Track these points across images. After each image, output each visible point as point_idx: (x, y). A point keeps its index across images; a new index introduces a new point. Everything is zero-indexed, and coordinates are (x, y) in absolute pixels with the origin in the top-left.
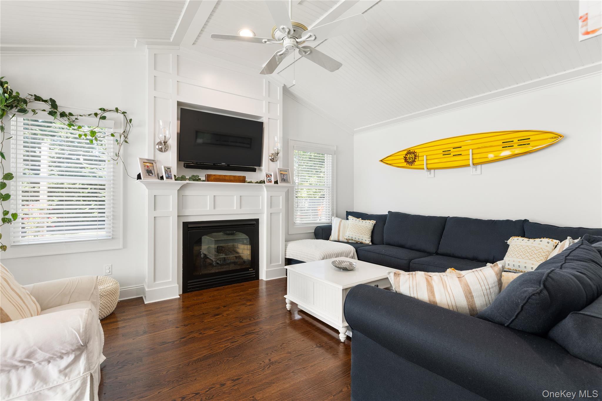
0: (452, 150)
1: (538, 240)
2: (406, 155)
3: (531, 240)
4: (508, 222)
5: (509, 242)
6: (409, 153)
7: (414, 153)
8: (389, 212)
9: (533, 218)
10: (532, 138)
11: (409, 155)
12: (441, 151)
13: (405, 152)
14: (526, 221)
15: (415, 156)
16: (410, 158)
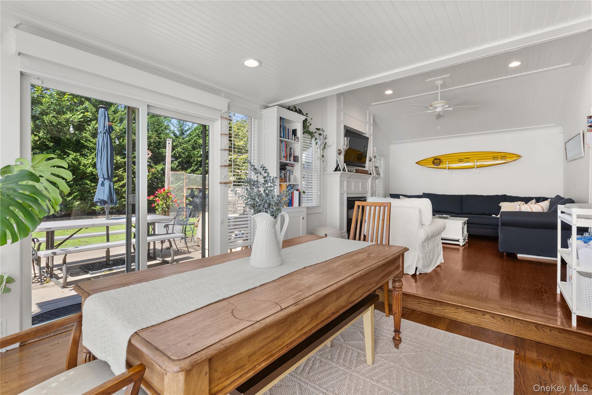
0: (464, 159)
1: (516, 202)
2: (434, 160)
3: (513, 203)
4: (497, 196)
5: (500, 205)
6: (436, 159)
7: (439, 159)
8: (423, 193)
9: (508, 194)
10: (507, 156)
11: (436, 161)
12: (457, 160)
13: (433, 159)
14: (505, 195)
15: (440, 161)
16: (436, 162)
